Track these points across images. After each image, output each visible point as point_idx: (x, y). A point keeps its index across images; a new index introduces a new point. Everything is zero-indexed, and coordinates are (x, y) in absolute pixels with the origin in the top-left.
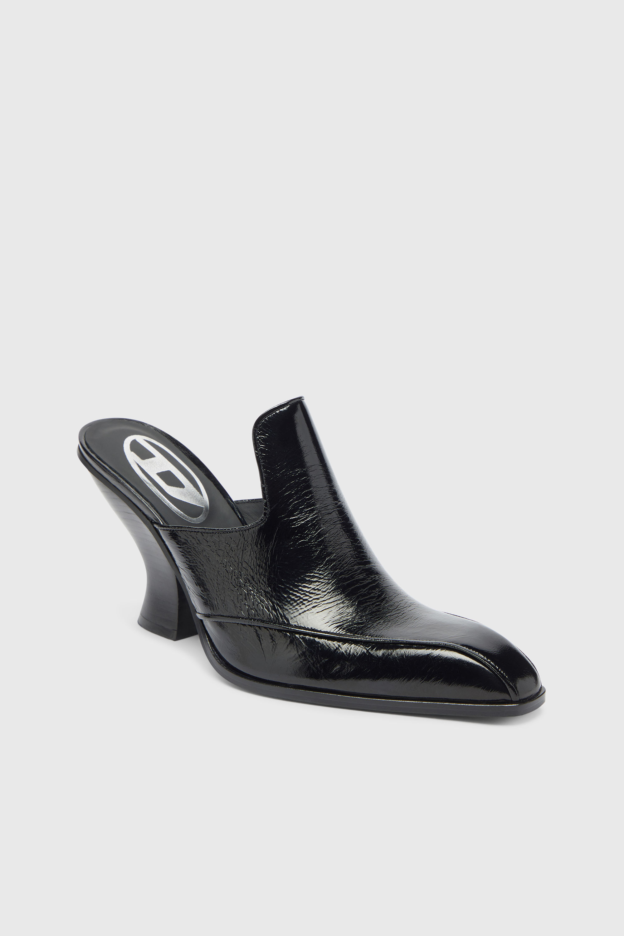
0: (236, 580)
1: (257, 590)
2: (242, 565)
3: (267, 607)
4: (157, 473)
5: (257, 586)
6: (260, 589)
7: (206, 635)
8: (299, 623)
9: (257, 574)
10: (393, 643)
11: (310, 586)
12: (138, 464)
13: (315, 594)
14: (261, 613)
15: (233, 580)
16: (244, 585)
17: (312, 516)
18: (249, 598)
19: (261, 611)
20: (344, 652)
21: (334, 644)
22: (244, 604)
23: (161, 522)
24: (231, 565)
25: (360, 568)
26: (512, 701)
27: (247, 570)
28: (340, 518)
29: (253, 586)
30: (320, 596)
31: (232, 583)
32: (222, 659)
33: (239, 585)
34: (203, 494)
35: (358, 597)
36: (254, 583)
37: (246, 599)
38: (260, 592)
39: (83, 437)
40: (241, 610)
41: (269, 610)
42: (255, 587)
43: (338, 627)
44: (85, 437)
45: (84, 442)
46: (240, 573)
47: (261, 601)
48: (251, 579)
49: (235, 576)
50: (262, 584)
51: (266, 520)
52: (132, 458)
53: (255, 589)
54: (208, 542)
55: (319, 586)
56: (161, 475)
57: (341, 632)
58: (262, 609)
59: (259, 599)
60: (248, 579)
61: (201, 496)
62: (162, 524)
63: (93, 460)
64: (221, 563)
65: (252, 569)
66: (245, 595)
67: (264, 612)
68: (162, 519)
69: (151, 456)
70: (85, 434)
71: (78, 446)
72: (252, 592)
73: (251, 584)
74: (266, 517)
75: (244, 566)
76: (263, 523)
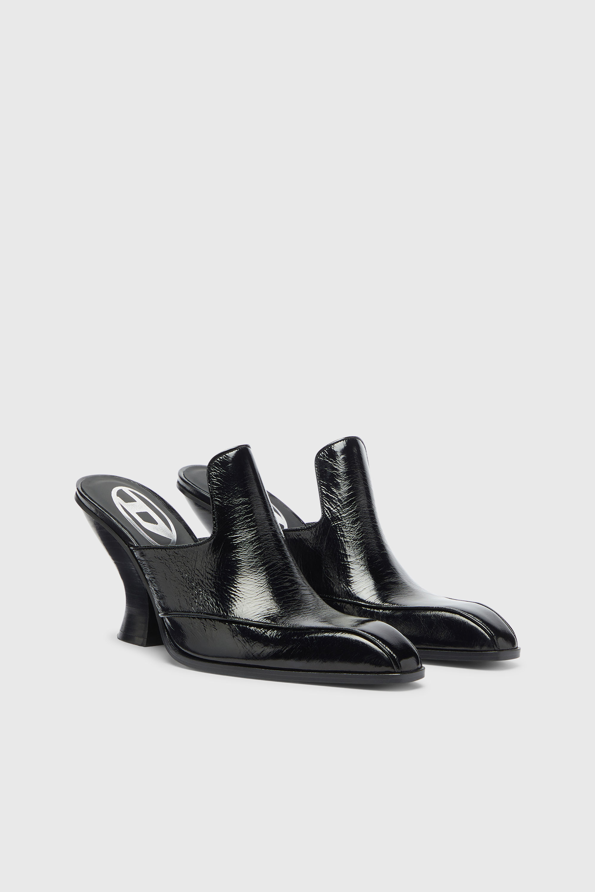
0: (190, 583)
1: (205, 591)
2: (195, 572)
3: (212, 603)
4: (136, 512)
5: (205, 588)
6: (207, 590)
7: (165, 630)
8: (235, 615)
9: (205, 579)
10: (307, 629)
11: (246, 588)
12: (121, 505)
13: (250, 594)
14: (207, 608)
15: (187, 583)
16: (195, 587)
17: (250, 535)
18: (198, 597)
19: (207, 606)
20: (268, 636)
21: (261, 631)
22: (195, 601)
23: (135, 545)
24: (186, 573)
25: (287, 578)
26: (395, 672)
27: (198, 576)
28: (274, 540)
29: (202, 588)
30: (253, 595)
31: (186, 586)
32: (176, 647)
33: (191, 587)
34: (172, 530)
35: (283, 599)
36: (203, 585)
37: (196, 598)
38: (207, 592)
39: (80, 484)
40: (192, 606)
41: (213, 606)
42: (203, 589)
43: (265, 618)
44: (81, 485)
45: (80, 487)
46: (193, 578)
47: (207, 599)
48: (201, 583)
49: (189, 580)
50: (209, 586)
51: (215, 537)
52: (117, 501)
53: (203, 590)
54: (170, 556)
55: (253, 588)
56: (139, 514)
57: (269, 621)
58: (208, 605)
59: (206, 597)
60: (199, 583)
61: (171, 532)
62: (136, 546)
63: (86, 500)
64: (179, 571)
65: (202, 575)
66: (196, 595)
67: (210, 607)
68: (136, 543)
69: (133, 501)
70: (82, 483)
71: (75, 492)
72: (201, 592)
73: (201, 586)
74: (215, 535)
75: (196, 573)
76: (213, 540)
